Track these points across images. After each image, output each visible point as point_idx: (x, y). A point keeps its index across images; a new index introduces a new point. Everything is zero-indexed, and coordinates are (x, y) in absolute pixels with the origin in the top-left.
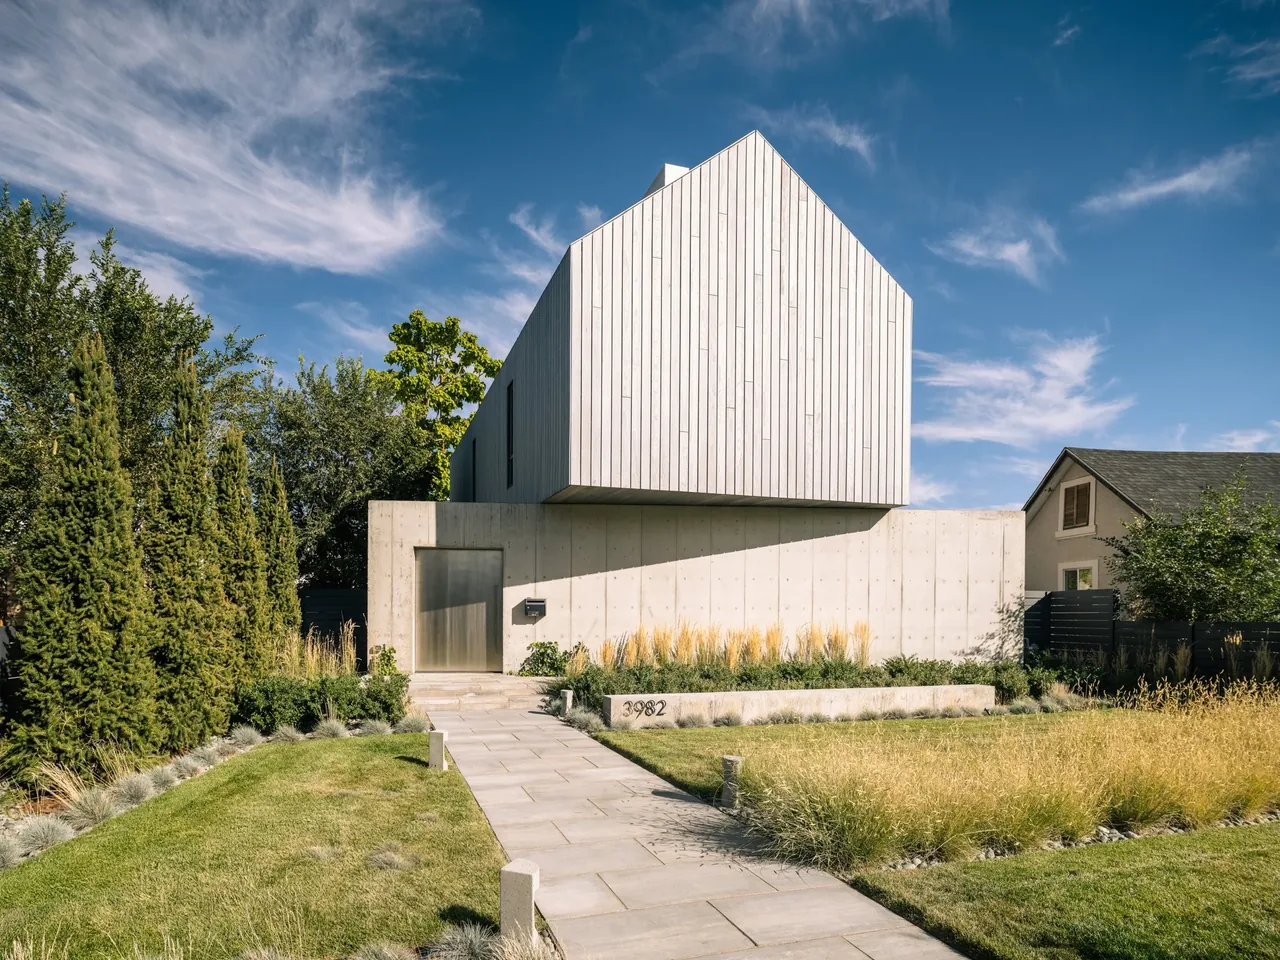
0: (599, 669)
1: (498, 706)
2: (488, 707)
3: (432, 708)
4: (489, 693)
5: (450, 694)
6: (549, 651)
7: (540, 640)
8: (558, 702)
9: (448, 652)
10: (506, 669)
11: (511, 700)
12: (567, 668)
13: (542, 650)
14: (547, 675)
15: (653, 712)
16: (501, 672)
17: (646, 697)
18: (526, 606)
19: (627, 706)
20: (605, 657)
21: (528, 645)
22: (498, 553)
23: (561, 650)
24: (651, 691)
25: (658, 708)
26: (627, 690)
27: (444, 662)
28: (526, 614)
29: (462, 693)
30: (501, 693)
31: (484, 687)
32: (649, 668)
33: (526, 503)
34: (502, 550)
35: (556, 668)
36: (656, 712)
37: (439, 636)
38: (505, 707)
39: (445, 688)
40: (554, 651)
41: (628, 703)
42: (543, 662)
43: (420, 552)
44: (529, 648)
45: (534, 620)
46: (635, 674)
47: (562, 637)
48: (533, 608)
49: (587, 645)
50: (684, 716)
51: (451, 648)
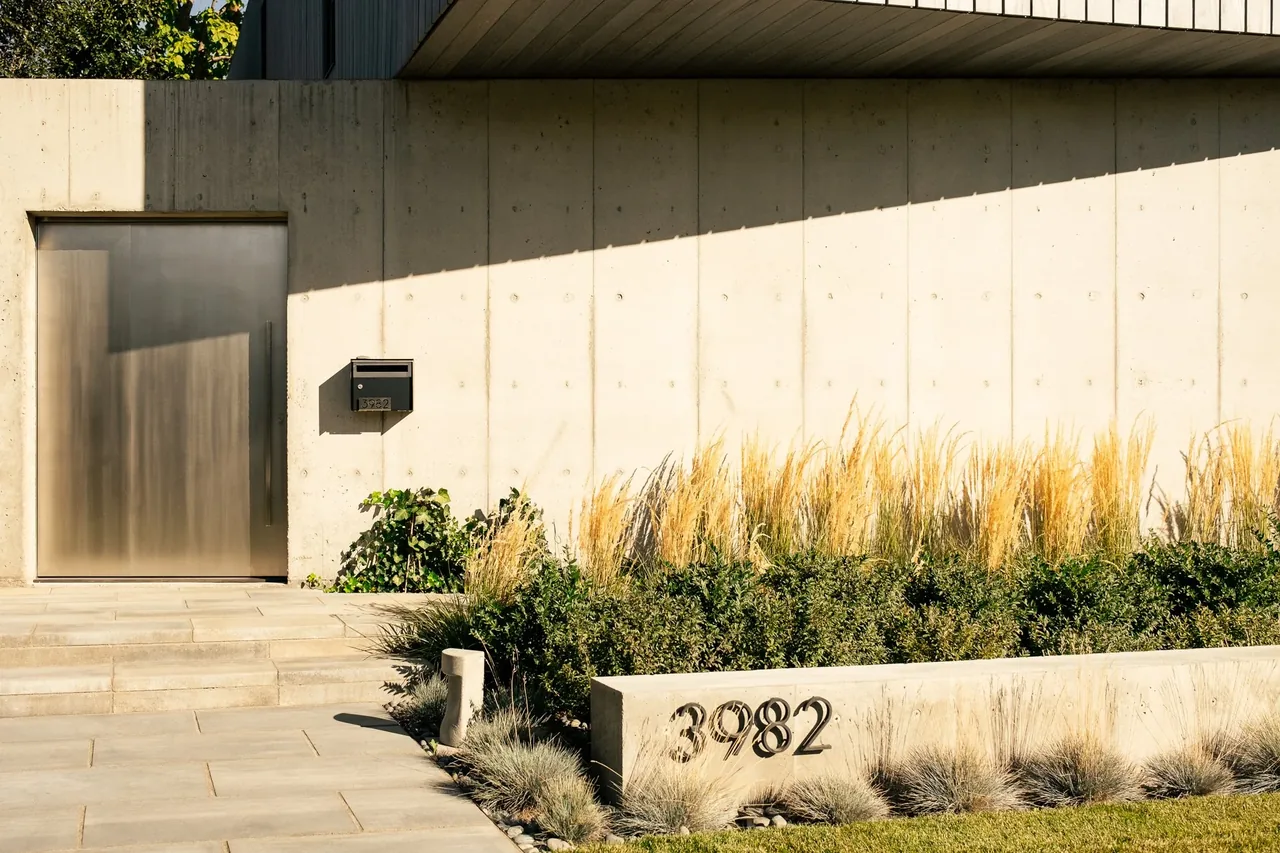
0: (574, 576)
1: (241, 698)
2: (208, 701)
3: (17, 707)
4: (216, 653)
5: (91, 656)
6: (423, 517)
7: (397, 484)
8: (436, 687)
9: (132, 521)
10: (296, 570)
11: (285, 675)
12: (472, 568)
13: (403, 514)
14: (414, 588)
15: (783, 743)
16: (284, 579)
17: (752, 685)
18: (353, 382)
19: (686, 721)
20: (594, 534)
21: (363, 499)
22: (273, 235)
23: (459, 513)
24: (761, 659)
25: (800, 725)
26: (675, 657)
27: (120, 550)
28: (354, 405)
29: (135, 655)
30: (258, 649)
31: (205, 633)
32: (740, 570)
33: (353, 80)
34: (280, 220)
35: (445, 567)
36: (795, 743)
37: (107, 472)
38: (264, 702)
39: (78, 637)
40: (439, 514)
41: (690, 709)
42: (405, 551)
43: (53, 233)
44: (365, 507)
45: (382, 422)
46: (695, 590)
47: (463, 473)
48: (375, 388)
49: (536, 497)
50: (901, 755)
51: (141, 509)
